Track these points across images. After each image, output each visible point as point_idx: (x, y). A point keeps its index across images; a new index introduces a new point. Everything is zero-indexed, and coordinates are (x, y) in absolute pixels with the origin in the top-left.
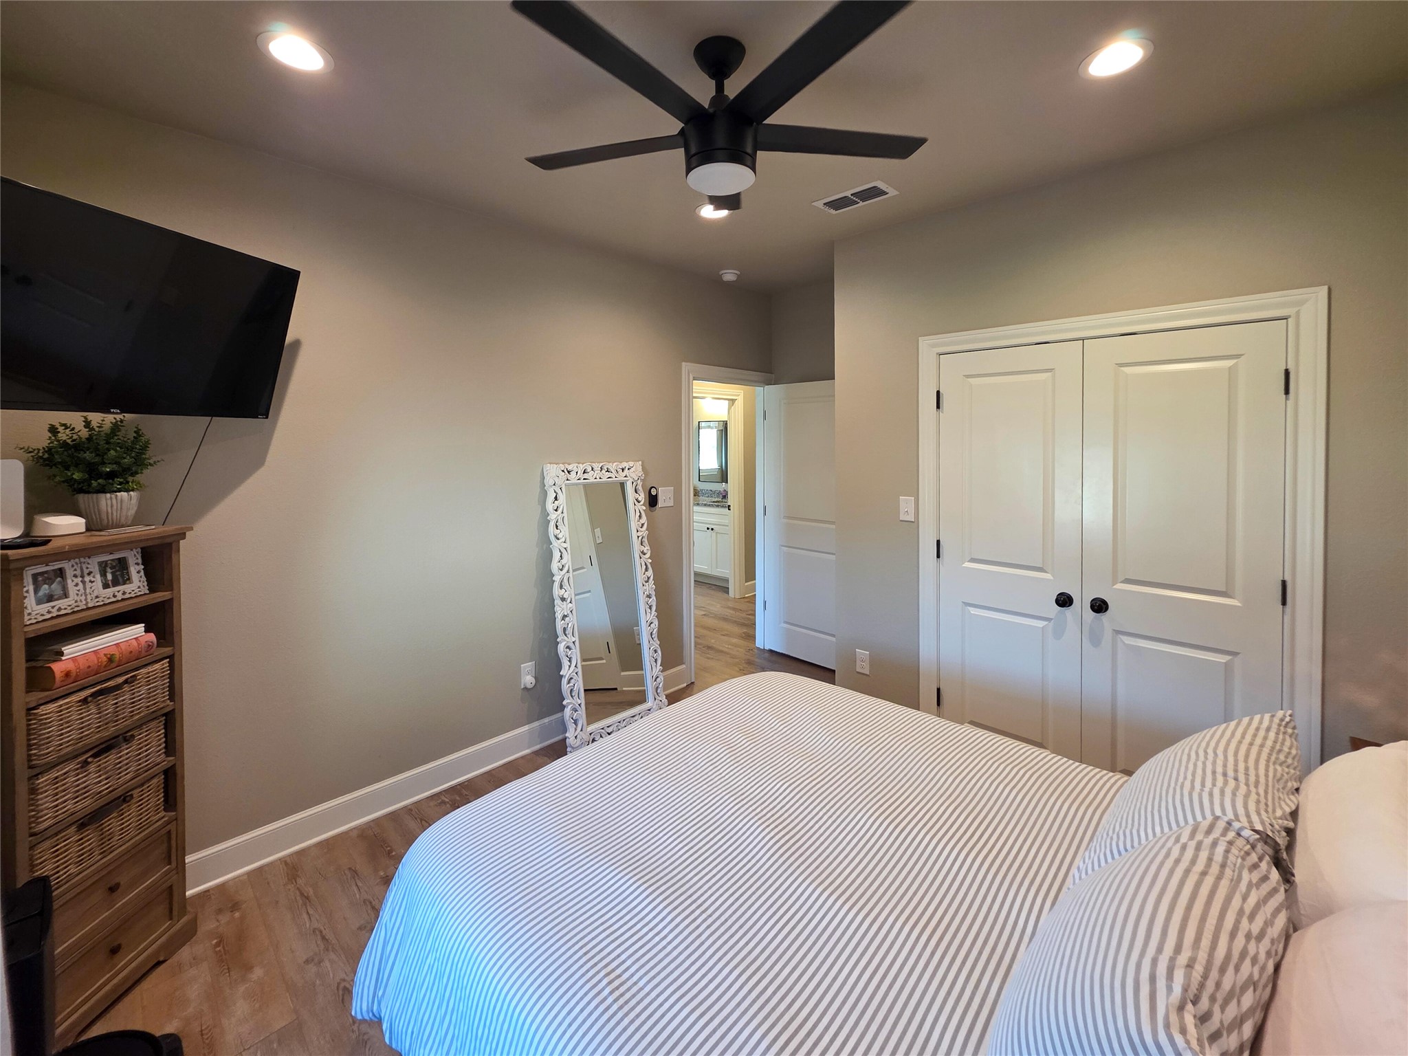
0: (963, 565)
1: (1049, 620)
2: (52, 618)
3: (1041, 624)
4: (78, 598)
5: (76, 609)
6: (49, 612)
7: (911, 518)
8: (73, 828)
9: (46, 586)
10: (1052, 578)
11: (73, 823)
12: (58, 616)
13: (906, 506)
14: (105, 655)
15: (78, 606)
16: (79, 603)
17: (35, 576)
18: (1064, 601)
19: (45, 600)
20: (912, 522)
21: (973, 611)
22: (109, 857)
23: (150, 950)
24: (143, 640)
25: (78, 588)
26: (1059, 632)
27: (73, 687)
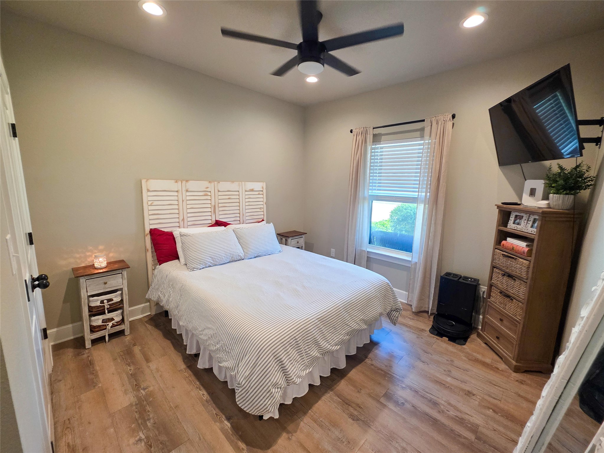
2: (514, 229)
4: (523, 227)
5: (521, 230)
6: (514, 227)
8: (499, 291)
9: (519, 220)
11: (500, 290)
12: (516, 230)
14: (513, 246)
15: (522, 230)
16: (523, 229)
17: (516, 216)
19: (517, 224)
22: (513, 316)
23: (504, 354)
24: (524, 249)
25: (524, 224)
27: (504, 250)
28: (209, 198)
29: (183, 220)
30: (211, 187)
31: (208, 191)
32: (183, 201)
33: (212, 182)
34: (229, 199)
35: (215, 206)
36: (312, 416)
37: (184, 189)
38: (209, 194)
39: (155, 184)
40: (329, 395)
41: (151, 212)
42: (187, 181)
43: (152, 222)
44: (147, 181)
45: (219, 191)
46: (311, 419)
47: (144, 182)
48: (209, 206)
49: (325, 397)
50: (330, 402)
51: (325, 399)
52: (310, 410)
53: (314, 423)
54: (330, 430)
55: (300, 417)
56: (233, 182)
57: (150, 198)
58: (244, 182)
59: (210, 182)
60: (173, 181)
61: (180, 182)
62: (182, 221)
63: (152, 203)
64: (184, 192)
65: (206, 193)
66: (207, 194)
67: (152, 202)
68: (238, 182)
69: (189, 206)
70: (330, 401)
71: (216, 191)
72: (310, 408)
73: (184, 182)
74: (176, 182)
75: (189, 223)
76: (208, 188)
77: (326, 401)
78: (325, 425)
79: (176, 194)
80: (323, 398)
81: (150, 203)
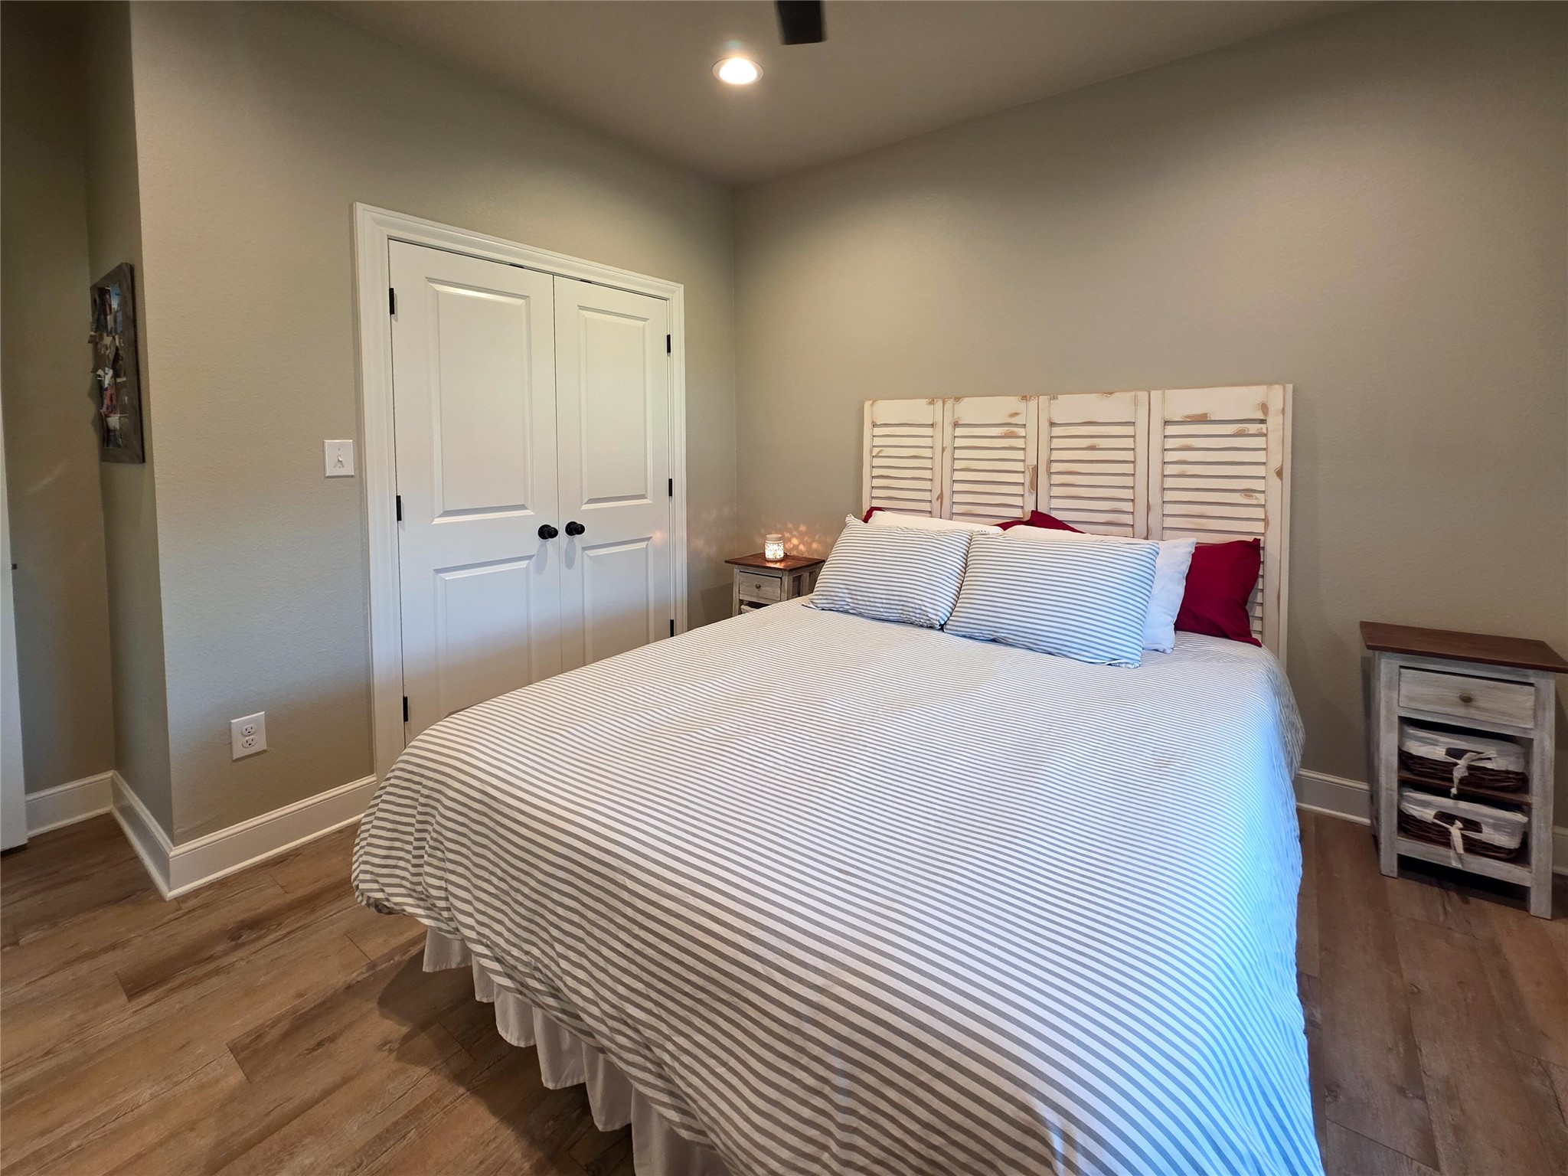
0: (434, 523)
1: (530, 557)
3: (523, 564)
7: (349, 470)
10: (533, 513)
13: (338, 456)
18: (547, 533)
20: (352, 476)
21: (448, 576)
26: (540, 568)
28: (1020, 443)
29: (941, 497)
30: (1028, 413)
31: (1016, 425)
32: (943, 450)
33: (1030, 399)
34: (1092, 448)
35: (1036, 469)
36: (438, 1101)
37: (948, 420)
38: (1021, 432)
39: (886, 410)
40: (517, 1155)
41: (876, 472)
42: (957, 399)
43: (876, 493)
44: (872, 405)
45: (1052, 424)
46: (430, 1097)
47: (867, 404)
48: (1020, 466)
49: (512, 1139)
50: (481, 1162)
51: (498, 1140)
52: (468, 1090)
53: (406, 1111)
54: (354, 1170)
55: (447, 1064)
56: (1111, 394)
57: (878, 441)
58: (1160, 392)
59: (1024, 398)
60: (926, 401)
61: (940, 403)
62: (937, 499)
63: (880, 452)
64: (948, 429)
65: (1010, 429)
66: (1012, 432)
67: (879, 449)
68: (1133, 393)
69: (958, 465)
70: (487, 1163)
71: (1044, 425)
72: (474, 1091)
73: (950, 403)
74: (932, 403)
75: (957, 509)
76: (1016, 414)
77: (487, 1145)
78: (385, 1149)
79: (928, 431)
80: (507, 1134)
81: (876, 451)
